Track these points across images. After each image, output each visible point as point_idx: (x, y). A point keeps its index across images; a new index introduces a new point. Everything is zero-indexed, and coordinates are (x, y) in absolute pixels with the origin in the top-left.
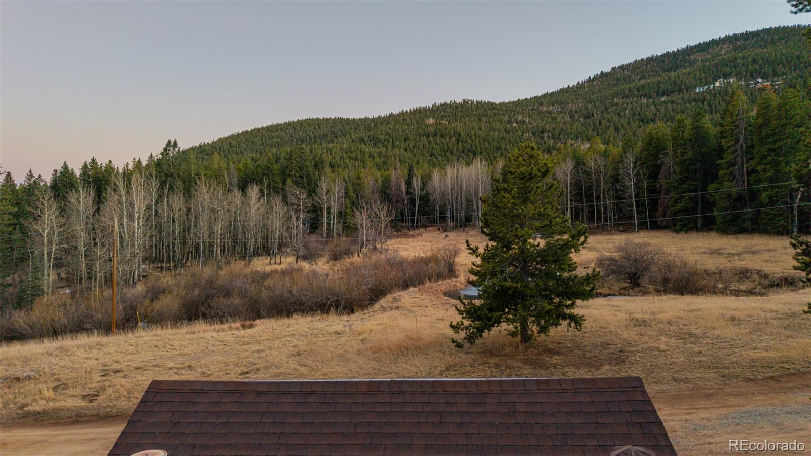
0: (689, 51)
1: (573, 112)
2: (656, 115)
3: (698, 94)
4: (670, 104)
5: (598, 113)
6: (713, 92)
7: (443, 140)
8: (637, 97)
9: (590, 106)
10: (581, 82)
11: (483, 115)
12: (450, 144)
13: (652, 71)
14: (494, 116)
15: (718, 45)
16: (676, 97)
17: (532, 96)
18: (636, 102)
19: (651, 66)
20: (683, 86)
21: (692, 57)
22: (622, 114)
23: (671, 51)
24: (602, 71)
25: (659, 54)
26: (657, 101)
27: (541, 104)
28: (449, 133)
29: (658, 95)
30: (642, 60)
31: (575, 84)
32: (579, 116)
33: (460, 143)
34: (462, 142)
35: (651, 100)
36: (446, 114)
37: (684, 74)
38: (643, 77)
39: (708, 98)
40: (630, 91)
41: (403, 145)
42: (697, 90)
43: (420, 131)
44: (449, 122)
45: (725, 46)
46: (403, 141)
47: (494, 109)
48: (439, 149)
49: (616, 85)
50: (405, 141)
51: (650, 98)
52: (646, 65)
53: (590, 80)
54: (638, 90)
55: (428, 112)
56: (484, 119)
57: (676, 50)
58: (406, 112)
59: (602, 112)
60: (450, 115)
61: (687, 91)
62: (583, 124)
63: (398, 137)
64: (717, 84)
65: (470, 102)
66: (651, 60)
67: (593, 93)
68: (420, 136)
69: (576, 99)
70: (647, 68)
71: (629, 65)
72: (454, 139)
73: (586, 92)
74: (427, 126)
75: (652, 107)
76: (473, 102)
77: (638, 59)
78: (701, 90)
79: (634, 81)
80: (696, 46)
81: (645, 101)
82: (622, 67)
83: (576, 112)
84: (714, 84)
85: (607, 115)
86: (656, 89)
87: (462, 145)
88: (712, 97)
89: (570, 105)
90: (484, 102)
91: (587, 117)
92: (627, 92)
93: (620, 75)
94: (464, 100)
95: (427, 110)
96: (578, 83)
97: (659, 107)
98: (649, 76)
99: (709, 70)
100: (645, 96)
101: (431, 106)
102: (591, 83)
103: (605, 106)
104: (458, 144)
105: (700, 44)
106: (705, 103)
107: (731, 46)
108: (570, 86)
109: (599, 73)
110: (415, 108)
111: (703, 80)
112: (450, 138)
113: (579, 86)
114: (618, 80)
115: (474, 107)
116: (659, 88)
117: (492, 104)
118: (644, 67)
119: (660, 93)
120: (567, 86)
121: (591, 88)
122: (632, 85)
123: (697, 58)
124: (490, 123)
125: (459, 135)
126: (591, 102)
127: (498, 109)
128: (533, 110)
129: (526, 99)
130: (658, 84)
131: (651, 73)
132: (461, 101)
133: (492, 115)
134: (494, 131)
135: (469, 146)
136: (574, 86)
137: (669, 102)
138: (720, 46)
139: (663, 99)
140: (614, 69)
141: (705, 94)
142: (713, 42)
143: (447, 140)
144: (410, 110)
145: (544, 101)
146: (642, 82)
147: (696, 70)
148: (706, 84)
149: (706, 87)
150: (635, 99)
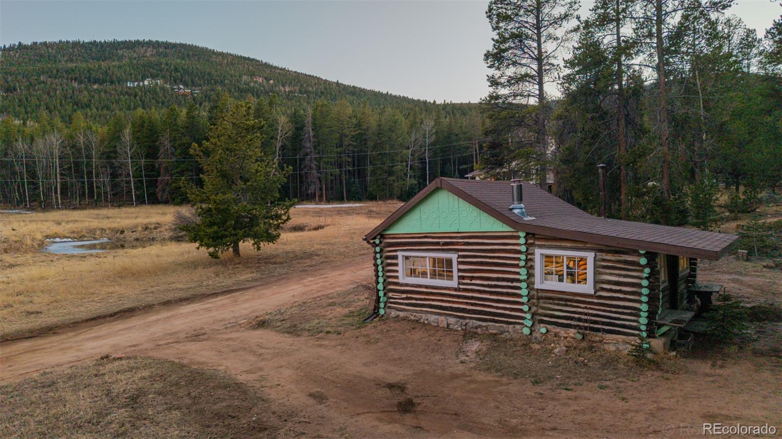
0: (115, 46)
2: (90, 101)
3: (130, 88)
5: (22, 88)
6: (143, 89)
8: (67, 79)
13: (80, 56)
15: (143, 47)
16: (108, 87)
18: (67, 85)
19: (78, 50)
20: (115, 78)
21: (120, 52)
22: (52, 94)
23: (98, 40)
24: (20, 43)
25: (86, 41)
26: (89, 87)
29: (89, 81)
30: (68, 42)
35: (83, 85)
37: (114, 66)
38: (71, 61)
39: (140, 94)
40: (57, 71)
42: (129, 85)
45: (149, 49)
49: (39, 61)
51: (81, 84)
52: (73, 48)
54: (67, 72)
57: (103, 41)
61: (119, 83)
64: (146, 83)
66: (76, 44)
67: (11, 64)
70: (74, 51)
75: (86, 93)
77: (64, 40)
78: (132, 85)
79: (60, 61)
80: (122, 42)
81: (76, 85)
82: (45, 44)
84: (143, 82)
85: (35, 93)
86: (87, 76)
88: (143, 94)
92: (55, 71)
93: (43, 52)
97: (93, 93)
98: (77, 60)
99: (138, 68)
100: (76, 80)
103: (29, 81)
106: (138, 98)
107: (155, 51)
109: (17, 44)
111: (133, 76)
114: (41, 56)
116: (90, 74)
118: (71, 50)
119: (92, 80)
121: (9, 59)
122: (60, 66)
123: (124, 54)
126: (11, 73)
131: (80, 58)
137: (102, 90)
138: (144, 48)
139: (95, 87)
140: (35, 43)
141: (137, 90)
142: (138, 43)
146: (71, 65)
147: (124, 65)
148: (136, 81)
149: (136, 84)
150: (65, 81)
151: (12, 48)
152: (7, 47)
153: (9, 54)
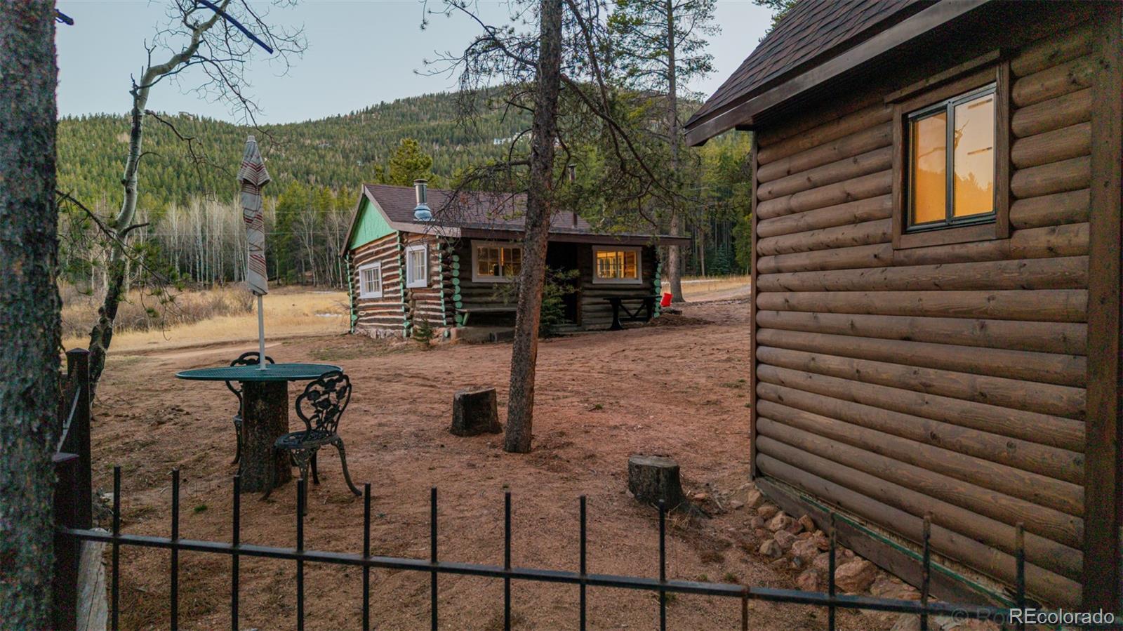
0: (484, 93)
1: (348, 151)
2: (450, 166)
3: (496, 147)
4: (465, 155)
5: (381, 155)
7: (152, 170)
9: (369, 145)
10: (355, 113)
11: (216, 140)
12: (166, 176)
13: (444, 111)
14: (233, 142)
16: (471, 147)
17: (288, 123)
18: (427, 148)
19: (443, 105)
20: (480, 136)
24: (382, 102)
25: (453, 91)
26: (451, 149)
27: (302, 135)
28: (162, 160)
29: (452, 142)
30: (432, 96)
31: (348, 114)
32: (355, 157)
33: (183, 176)
34: (185, 174)
35: (444, 148)
36: (151, 130)
37: (480, 120)
38: (434, 118)
39: (506, 152)
40: (418, 132)
41: (79, 171)
42: (495, 143)
43: (109, 150)
44: (158, 143)
46: (78, 165)
47: (232, 132)
48: (147, 182)
49: (401, 122)
50: (82, 164)
51: (443, 145)
52: (437, 102)
53: (367, 112)
54: (428, 133)
55: (117, 124)
56: (216, 146)
58: (77, 119)
59: (386, 155)
60: (159, 132)
61: (484, 141)
62: (362, 169)
63: (67, 156)
64: (515, 137)
65: (191, 118)
66: (442, 97)
67: (372, 129)
68: (110, 160)
69: (351, 134)
70: (437, 106)
71: (416, 99)
72: (171, 169)
73: (364, 127)
74: (120, 144)
75: (446, 156)
76: (196, 119)
77: (428, 93)
78: (499, 143)
79: (422, 120)
80: (491, 89)
81: (437, 148)
82: (408, 101)
83: (351, 151)
84: (512, 137)
86: (450, 136)
87: (186, 180)
89: (343, 142)
90: (215, 121)
91: (367, 159)
92: (415, 133)
93: (405, 110)
94: (182, 114)
95: (116, 120)
96: (352, 113)
97: (454, 157)
98: (440, 116)
99: (506, 119)
100: (437, 141)
101: (122, 115)
102: (369, 115)
103: (388, 147)
104: (178, 177)
105: (496, 87)
108: (342, 115)
109: (379, 104)
110: (94, 115)
111: (500, 130)
112: (164, 167)
113: (354, 118)
114: (403, 116)
115: (198, 126)
116: (453, 133)
117: (228, 126)
118: (435, 105)
119: (455, 140)
120: (336, 115)
121: (370, 122)
122: (421, 126)
124: (227, 152)
125: (180, 165)
126: (370, 140)
127: (238, 134)
128: (290, 141)
129: (279, 125)
130: (451, 129)
131: (444, 114)
132: (177, 115)
133: (230, 141)
134: (236, 164)
135: (198, 183)
136: (346, 116)
137: (464, 152)
139: (458, 148)
140: (398, 101)
141: (503, 148)
143: (160, 169)
144: (84, 118)
145: (305, 131)
146: (433, 124)
147: (493, 117)
148: (503, 137)
149: (504, 140)
150: (425, 144)
151: (374, 110)
152: (369, 108)
153: (371, 117)
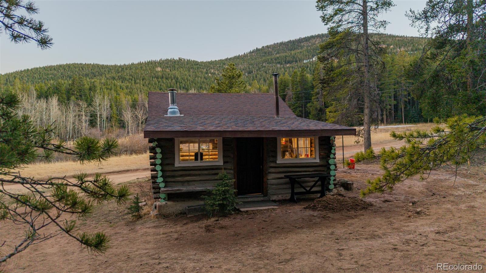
0: (300, 41)
1: (242, 70)
3: (305, 63)
4: (291, 68)
5: (255, 71)
6: (312, 63)
7: (168, 81)
8: (275, 64)
9: (251, 67)
10: (246, 53)
11: (191, 68)
12: (172, 83)
13: (282, 50)
14: (198, 68)
15: (314, 39)
16: (294, 64)
17: (219, 59)
18: (274, 66)
19: (282, 47)
20: (298, 59)
21: (302, 44)
22: (268, 72)
23: (292, 40)
24: (257, 48)
25: (286, 41)
26: (285, 66)
27: (224, 64)
28: (171, 77)
29: (285, 63)
31: (243, 54)
32: (245, 72)
33: (178, 83)
34: (179, 82)
35: (282, 66)
36: (168, 65)
37: (298, 53)
38: (278, 53)
39: (309, 66)
40: (271, 60)
41: (141, 82)
42: (305, 62)
43: (153, 75)
44: (170, 70)
45: (318, 40)
46: (142, 80)
47: (197, 65)
48: (165, 86)
49: (264, 56)
50: (143, 80)
51: (282, 64)
52: (280, 46)
53: (250, 53)
54: (275, 60)
55: (157, 63)
56: (191, 70)
57: (294, 40)
58: (143, 63)
59: (257, 70)
60: (171, 66)
61: (300, 62)
62: (247, 77)
63: (138, 77)
64: (314, 59)
65: (183, 60)
66: (282, 44)
67: (252, 60)
68: (153, 78)
69: (244, 63)
71: (271, 46)
72: (174, 80)
73: (249, 59)
74: (157, 72)
75: (283, 69)
76: (184, 60)
77: (276, 43)
78: (306, 62)
79: (273, 54)
80: (304, 38)
81: (279, 66)
82: (267, 47)
83: (243, 70)
84: (312, 59)
85: (260, 72)
86: (285, 60)
87: (179, 85)
88: (312, 66)
89: (240, 66)
90: (192, 60)
91: (250, 73)
92: (270, 60)
93: (266, 50)
94: (179, 58)
95: (156, 62)
96: (245, 54)
97: (286, 69)
98: (281, 52)
99: (310, 51)
100: (279, 63)
101: (158, 61)
102: (251, 54)
103: (258, 67)
104: (177, 83)
105: (306, 37)
106: (308, 68)
107: (321, 40)
108: (240, 55)
109: (256, 49)
110: (148, 61)
111: (307, 56)
112: (172, 80)
113: (245, 56)
114: (265, 53)
115: (185, 62)
116: (286, 59)
117: (196, 62)
118: (279, 47)
119: (286, 62)
120: (238, 55)
121: (251, 57)
122: (273, 57)
123: (305, 44)
124: (195, 73)
125: (177, 79)
126: (251, 64)
127: (200, 65)
128: (220, 67)
129: (216, 61)
130: (285, 57)
131: (282, 51)
132: (178, 59)
133: (196, 68)
134: (198, 77)
135: (184, 86)
136: (242, 55)
137: (291, 67)
138: (315, 39)
139: (288, 65)
140: (263, 47)
141: (308, 64)
142: (312, 37)
143: (170, 80)
144: (145, 62)
145: (226, 62)
146: (278, 55)
147: (304, 51)
148: (308, 59)
149: (309, 60)
150: (274, 64)
151: (253, 51)
153: (252, 54)
